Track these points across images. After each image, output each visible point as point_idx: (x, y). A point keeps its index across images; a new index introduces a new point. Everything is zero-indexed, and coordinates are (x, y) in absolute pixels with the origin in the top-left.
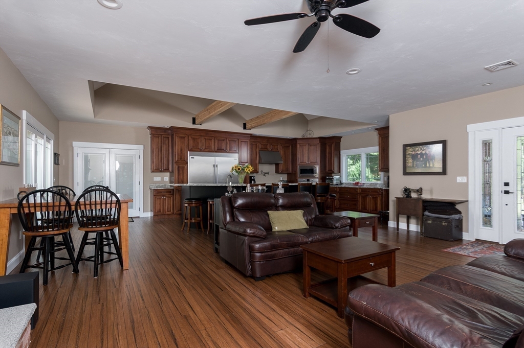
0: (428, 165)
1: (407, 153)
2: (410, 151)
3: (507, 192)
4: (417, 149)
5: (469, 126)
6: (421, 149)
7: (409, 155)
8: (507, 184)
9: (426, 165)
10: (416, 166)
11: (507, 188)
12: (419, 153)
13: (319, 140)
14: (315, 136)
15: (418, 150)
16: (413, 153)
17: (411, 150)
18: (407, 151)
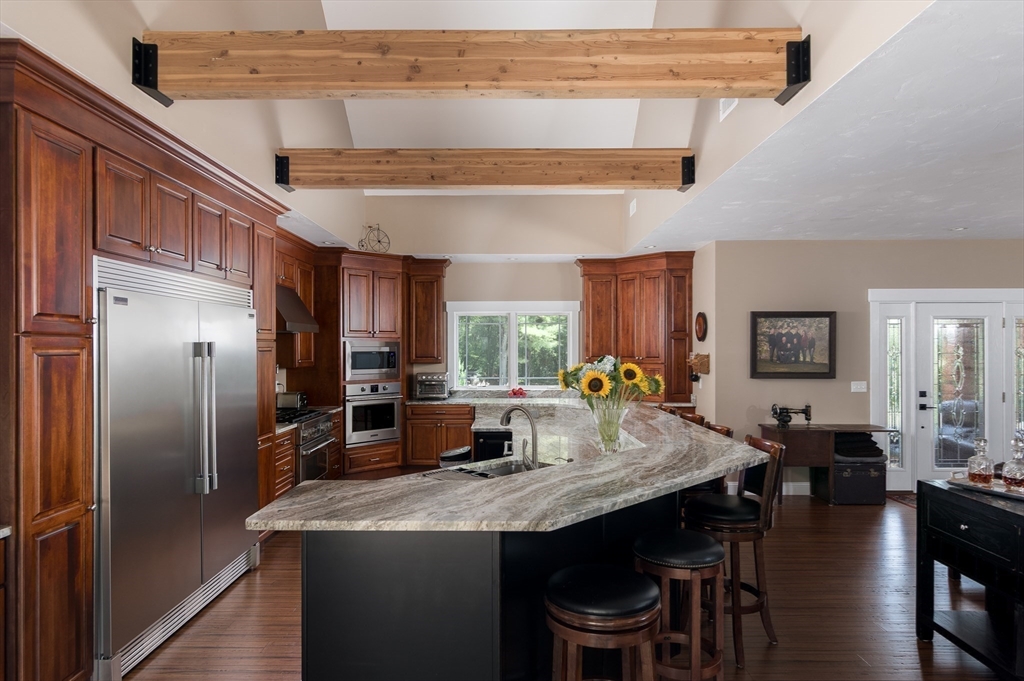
0: (802, 359)
1: (759, 331)
2: (765, 326)
3: (923, 407)
4: (780, 323)
5: (870, 291)
6: (788, 326)
7: (762, 334)
8: (923, 394)
9: (797, 358)
10: (779, 359)
11: (923, 401)
12: (784, 332)
13: (400, 263)
14: (393, 251)
15: (781, 327)
16: (772, 331)
17: (767, 324)
18: (760, 325)
